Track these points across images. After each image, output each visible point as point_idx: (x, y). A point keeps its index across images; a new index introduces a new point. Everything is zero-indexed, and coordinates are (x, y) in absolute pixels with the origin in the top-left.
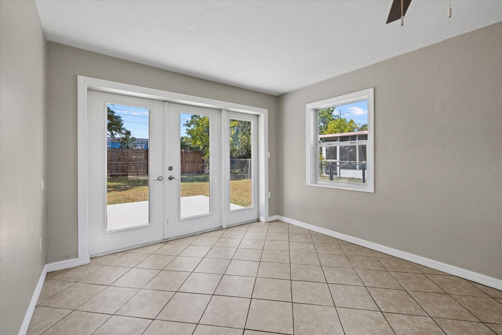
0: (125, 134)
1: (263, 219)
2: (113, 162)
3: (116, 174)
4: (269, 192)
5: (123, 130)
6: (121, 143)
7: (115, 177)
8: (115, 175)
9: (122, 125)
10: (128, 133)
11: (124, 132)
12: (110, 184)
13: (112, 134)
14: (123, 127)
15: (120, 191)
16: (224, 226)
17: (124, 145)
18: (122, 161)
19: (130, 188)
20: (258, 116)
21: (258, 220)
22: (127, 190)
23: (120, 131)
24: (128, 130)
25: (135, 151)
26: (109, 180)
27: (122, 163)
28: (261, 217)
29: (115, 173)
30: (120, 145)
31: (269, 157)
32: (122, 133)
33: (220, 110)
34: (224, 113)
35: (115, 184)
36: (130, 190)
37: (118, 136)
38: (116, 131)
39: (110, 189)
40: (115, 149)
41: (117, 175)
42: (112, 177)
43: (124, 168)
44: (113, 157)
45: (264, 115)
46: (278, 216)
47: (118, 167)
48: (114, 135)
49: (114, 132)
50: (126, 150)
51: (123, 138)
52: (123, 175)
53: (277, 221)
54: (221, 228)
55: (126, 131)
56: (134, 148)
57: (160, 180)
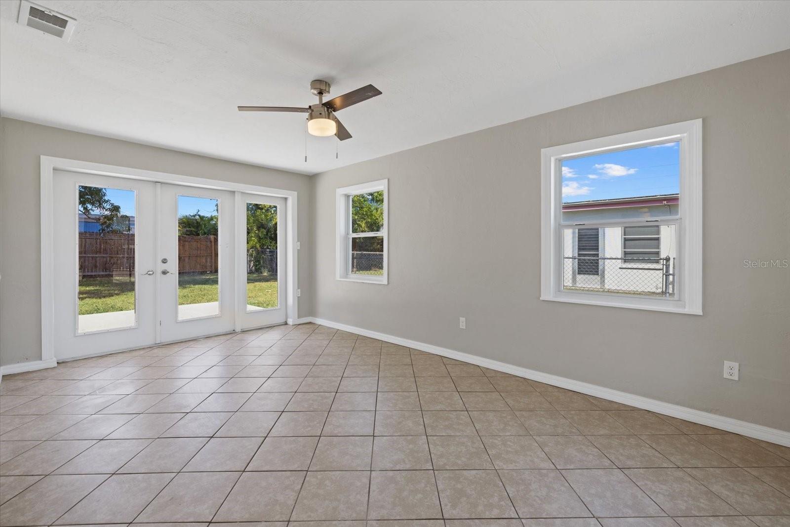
0: (110, 210)
1: (290, 322)
2: (89, 255)
3: (93, 274)
4: (298, 289)
5: (106, 204)
6: (102, 224)
7: (92, 279)
8: (91, 276)
9: (104, 195)
10: (116, 209)
11: (107, 206)
12: (83, 288)
13: (85, 209)
14: (106, 198)
15: (100, 298)
16: (238, 329)
17: (108, 227)
18: (104, 254)
19: (117, 294)
20: (286, 199)
21: (286, 324)
22: (112, 296)
23: (100, 204)
24: (116, 204)
25: (129, 236)
26: (81, 284)
27: (105, 256)
28: (288, 320)
29: (92, 272)
30: (101, 227)
31: (299, 248)
32: (104, 208)
33: (233, 192)
34: (238, 197)
35: (91, 288)
36: (117, 297)
37: (96, 212)
38: (93, 204)
39: (83, 295)
40: (92, 234)
41: (95, 276)
42: (86, 278)
43: (107, 265)
44: (87, 246)
45: (292, 198)
46: (310, 317)
47: (96, 262)
48: (91, 211)
49: (89, 206)
50: (111, 236)
51: (106, 217)
52: (106, 276)
53: (310, 323)
54: (234, 332)
55: (112, 204)
56: (126, 233)
57: (150, 274)
